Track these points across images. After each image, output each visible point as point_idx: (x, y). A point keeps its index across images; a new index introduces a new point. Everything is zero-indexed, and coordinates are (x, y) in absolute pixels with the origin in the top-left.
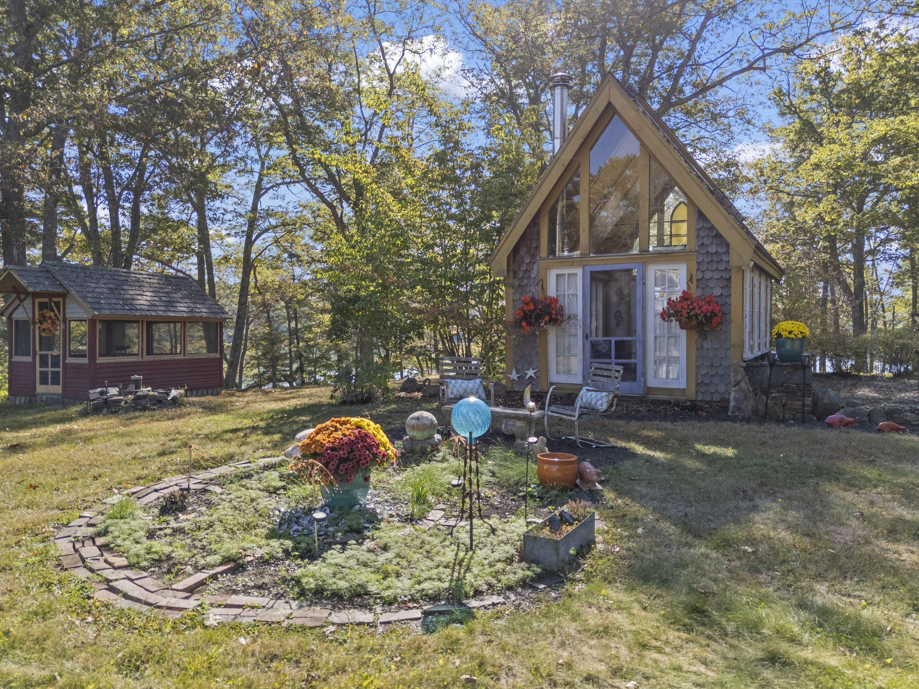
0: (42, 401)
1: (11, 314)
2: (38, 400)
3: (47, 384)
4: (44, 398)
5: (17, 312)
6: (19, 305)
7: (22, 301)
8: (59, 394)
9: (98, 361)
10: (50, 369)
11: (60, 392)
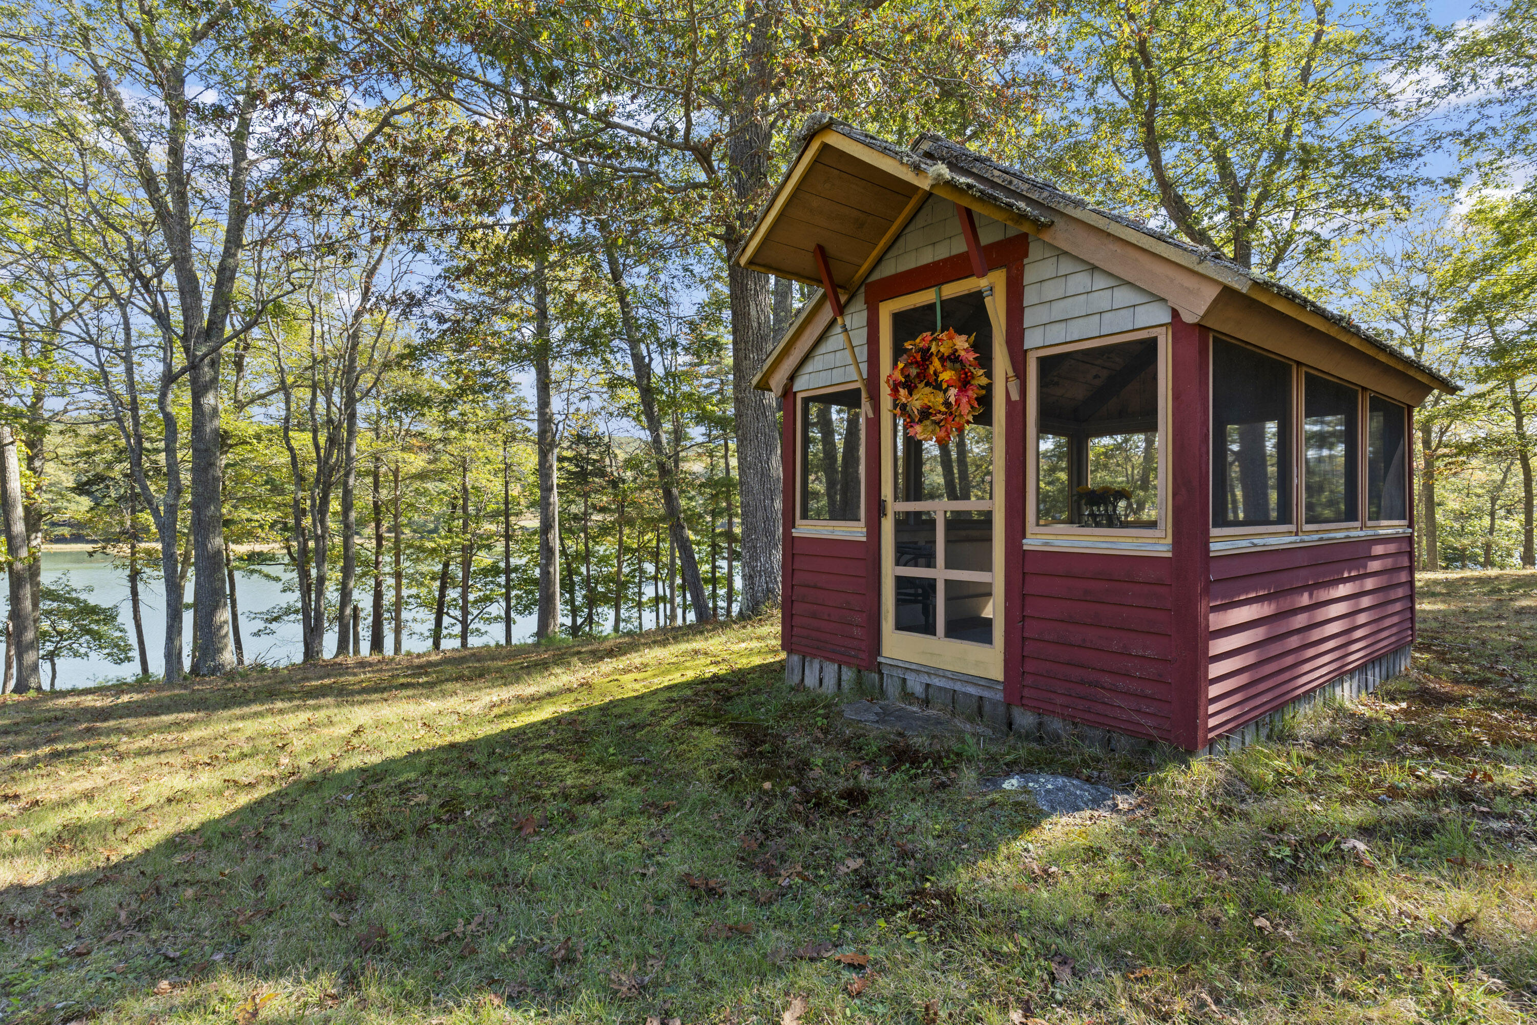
0: (907, 696)
1: (792, 378)
2: (892, 688)
3: (929, 629)
4: (916, 685)
5: (809, 367)
6: (833, 322)
7: (840, 310)
8: (990, 683)
9: (1216, 548)
10: (940, 573)
11: (997, 673)
